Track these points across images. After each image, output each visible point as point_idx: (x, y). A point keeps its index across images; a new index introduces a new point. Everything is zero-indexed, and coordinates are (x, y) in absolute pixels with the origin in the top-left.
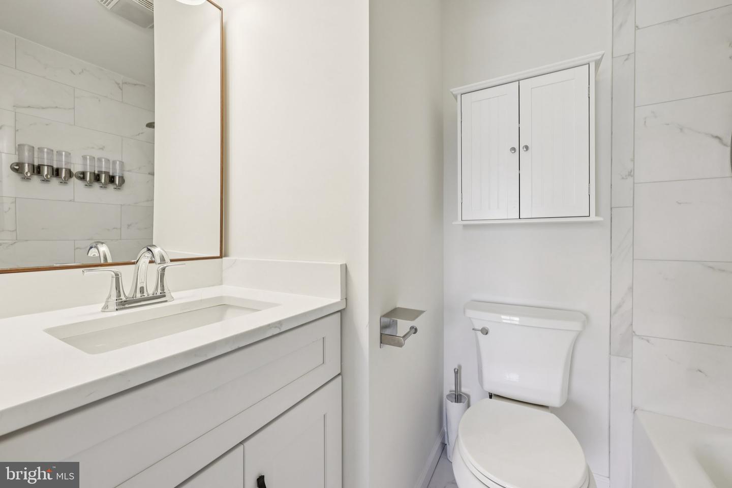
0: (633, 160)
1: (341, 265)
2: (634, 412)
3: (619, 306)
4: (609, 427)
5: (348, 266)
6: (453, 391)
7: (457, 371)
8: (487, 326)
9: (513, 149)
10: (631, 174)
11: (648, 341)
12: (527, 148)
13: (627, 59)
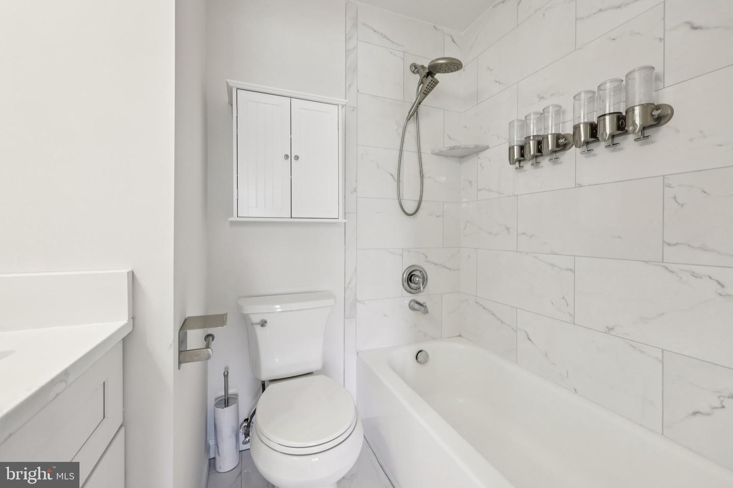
0: (356, 181)
1: (128, 273)
2: (357, 354)
3: (350, 283)
4: (344, 371)
5: (134, 272)
6: (223, 397)
7: (227, 374)
8: (265, 317)
9: (287, 156)
10: (355, 190)
11: (364, 304)
12: (297, 158)
13: (353, 110)
